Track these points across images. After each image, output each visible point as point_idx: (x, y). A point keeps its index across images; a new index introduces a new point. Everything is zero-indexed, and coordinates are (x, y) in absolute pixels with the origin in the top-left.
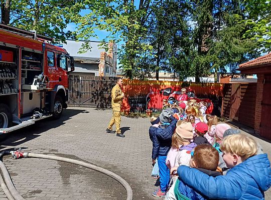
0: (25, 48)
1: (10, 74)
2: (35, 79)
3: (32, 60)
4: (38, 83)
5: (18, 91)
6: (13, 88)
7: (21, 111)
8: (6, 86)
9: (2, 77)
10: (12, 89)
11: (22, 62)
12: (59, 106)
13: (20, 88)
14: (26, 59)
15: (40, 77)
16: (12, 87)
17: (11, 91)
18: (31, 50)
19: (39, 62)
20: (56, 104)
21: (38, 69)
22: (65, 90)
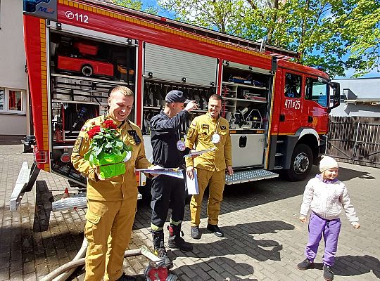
0: (230, 63)
3: (252, 84)
14: (236, 83)
18: (246, 67)
19: (265, 88)
20: (298, 158)
21: (262, 101)
22: (318, 137)
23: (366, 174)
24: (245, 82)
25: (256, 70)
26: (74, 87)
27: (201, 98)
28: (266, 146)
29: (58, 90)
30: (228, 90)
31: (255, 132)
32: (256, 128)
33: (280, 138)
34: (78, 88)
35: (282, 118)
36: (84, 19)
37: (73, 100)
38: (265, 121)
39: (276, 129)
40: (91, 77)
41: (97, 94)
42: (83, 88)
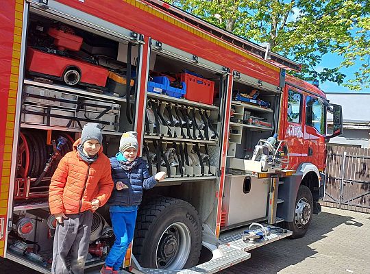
0: (241, 75)
1: (203, 132)
2: (258, 147)
3: (256, 105)
4: (264, 157)
5: (220, 173)
6: (209, 165)
7: (224, 217)
8: (193, 159)
9: (184, 137)
10: (207, 168)
11: (233, 107)
12: (305, 209)
13: (224, 164)
14: (242, 102)
15: (270, 142)
16: (205, 162)
17: (203, 172)
18: (255, 82)
19: (270, 110)
20: (299, 204)
23: (350, 219)
24: (251, 101)
26: (52, 103)
29: (29, 108)
30: (233, 111)
34: (58, 104)
37: (48, 125)
40: (77, 86)
41: (80, 115)
42: (66, 105)
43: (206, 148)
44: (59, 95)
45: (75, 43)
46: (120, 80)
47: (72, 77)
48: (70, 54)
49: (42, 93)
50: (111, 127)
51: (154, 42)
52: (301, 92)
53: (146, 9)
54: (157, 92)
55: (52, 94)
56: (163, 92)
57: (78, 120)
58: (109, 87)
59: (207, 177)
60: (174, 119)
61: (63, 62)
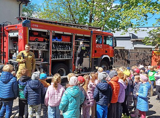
0: (77, 34)
3: (84, 41)
5: (73, 58)
6: (70, 56)
8: (66, 54)
13: (73, 55)
14: (79, 40)
18: (82, 35)
19: (89, 42)
21: (88, 46)
22: (109, 58)
25: (85, 36)
27: (68, 46)
28: (90, 62)
30: (76, 43)
31: (86, 57)
32: (86, 56)
33: (95, 59)
35: (95, 52)
36: (37, 26)
37: (33, 49)
38: (90, 53)
39: (93, 55)
40: (38, 42)
41: (39, 47)
42: (36, 46)
43: (69, 52)
44: (35, 44)
45: (37, 34)
46: (46, 40)
47: (37, 40)
48: (37, 36)
49: (32, 44)
50: (45, 49)
51: (53, 31)
52: (102, 35)
53: (51, 25)
54: (55, 41)
55: (34, 44)
56: (56, 41)
57: (38, 48)
58: (44, 41)
59: (69, 58)
60: (60, 46)
61: (35, 38)
